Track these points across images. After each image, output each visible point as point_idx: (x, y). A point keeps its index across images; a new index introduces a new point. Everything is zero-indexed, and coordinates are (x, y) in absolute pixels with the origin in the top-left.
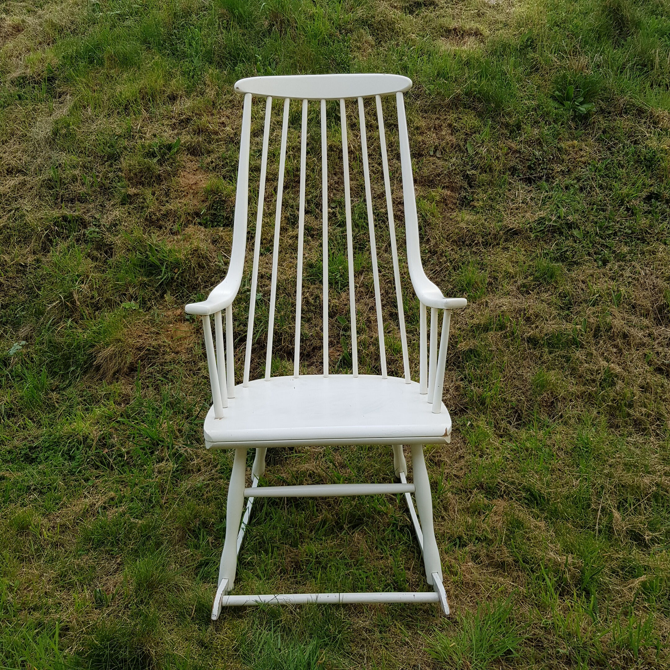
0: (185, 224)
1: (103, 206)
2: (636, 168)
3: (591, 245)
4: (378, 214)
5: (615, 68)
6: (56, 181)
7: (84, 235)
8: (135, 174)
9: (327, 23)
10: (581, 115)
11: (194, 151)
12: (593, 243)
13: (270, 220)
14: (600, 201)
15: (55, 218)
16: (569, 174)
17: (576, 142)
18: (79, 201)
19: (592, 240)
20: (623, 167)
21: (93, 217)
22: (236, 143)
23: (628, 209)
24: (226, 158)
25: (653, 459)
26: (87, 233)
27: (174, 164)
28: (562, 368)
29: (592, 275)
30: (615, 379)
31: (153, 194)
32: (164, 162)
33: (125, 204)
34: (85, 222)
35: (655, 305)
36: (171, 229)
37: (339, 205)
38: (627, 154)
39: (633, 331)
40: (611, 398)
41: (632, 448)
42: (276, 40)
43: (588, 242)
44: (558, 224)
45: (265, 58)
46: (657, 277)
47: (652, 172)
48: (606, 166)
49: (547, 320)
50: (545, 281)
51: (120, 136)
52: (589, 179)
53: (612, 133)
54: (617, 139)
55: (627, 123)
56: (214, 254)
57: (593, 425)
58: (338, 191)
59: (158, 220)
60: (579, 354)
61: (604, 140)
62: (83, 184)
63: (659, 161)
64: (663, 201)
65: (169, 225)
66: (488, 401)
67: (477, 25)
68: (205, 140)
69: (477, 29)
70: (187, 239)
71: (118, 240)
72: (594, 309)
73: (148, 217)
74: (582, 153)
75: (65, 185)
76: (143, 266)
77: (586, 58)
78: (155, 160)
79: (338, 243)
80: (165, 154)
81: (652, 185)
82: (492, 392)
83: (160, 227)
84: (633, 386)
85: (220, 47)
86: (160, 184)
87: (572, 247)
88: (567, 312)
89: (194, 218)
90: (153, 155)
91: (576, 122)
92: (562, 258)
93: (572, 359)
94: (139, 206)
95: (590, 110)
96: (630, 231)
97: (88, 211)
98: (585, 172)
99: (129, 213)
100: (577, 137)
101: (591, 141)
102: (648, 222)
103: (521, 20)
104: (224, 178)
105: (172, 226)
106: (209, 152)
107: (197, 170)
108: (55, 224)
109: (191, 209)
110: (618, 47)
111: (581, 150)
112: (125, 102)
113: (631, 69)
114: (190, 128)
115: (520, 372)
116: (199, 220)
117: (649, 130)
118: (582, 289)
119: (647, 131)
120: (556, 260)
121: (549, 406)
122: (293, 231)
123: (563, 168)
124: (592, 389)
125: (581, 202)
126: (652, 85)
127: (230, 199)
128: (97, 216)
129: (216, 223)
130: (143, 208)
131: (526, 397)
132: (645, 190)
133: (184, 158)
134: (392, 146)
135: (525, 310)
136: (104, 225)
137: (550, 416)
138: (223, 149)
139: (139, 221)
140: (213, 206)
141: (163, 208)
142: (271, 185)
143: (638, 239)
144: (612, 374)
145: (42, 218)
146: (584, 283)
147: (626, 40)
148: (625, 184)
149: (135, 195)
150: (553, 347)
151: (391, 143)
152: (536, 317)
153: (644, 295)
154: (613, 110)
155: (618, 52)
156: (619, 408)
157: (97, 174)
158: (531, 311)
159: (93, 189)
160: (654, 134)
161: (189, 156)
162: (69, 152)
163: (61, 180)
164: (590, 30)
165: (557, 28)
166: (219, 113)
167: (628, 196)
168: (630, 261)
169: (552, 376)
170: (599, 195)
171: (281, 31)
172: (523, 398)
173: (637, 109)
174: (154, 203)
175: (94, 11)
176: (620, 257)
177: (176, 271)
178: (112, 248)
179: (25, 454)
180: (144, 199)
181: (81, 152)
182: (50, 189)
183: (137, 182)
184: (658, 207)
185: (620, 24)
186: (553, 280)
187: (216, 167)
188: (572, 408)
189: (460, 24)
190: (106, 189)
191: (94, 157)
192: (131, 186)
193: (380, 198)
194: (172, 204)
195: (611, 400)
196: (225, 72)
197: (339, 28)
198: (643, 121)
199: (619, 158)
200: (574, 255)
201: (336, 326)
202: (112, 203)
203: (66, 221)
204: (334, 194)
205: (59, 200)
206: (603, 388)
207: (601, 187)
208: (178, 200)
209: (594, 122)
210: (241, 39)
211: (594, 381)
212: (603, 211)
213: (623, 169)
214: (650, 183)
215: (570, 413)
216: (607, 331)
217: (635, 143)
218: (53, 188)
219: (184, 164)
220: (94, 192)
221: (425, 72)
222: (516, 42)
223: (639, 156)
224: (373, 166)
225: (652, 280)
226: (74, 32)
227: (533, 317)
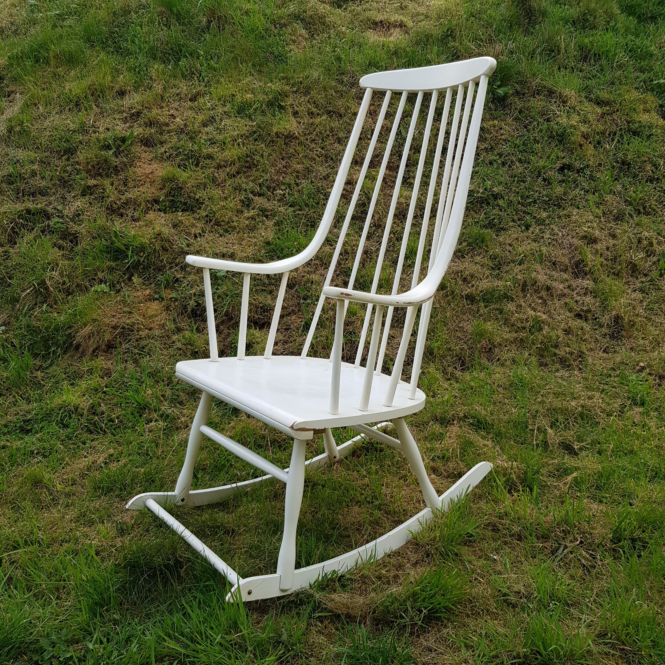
0: (145, 211)
1: (64, 198)
2: (550, 143)
3: (514, 213)
4: (325, 194)
5: (526, 54)
6: (17, 177)
7: (49, 226)
8: (93, 166)
9: (262, 18)
10: (499, 97)
11: (147, 142)
12: (517, 211)
13: (226, 204)
14: (521, 173)
15: (19, 211)
16: (492, 151)
17: (496, 122)
18: (40, 194)
19: (515, 208)
20: (538, 142)
21: (55, 209)
22: (186, 134)
23: (544, 180)
24: (178, 148)
25: (578, 388)
26: (51, 224)
27: (129, 156)
28: (497, 319)
29: (517, 239)
30: (542, 325)
31: (112, 184)
32: (119, 154)
33: (86, 195)
34: (48, 214)
35: (572, 262)
36: (132, 217)
37: (289, 187)
38: (541, 131)
39: (555, 284)
40: (540, 341)
41: (560, 381)
42: (215, 36)
43: (512, 210)
44: (485, 196)
45: (206, 52)
46: (573, 237)
47: (564, 146)
48: (523, 142)
49: (481, 280)
50: (477, 245)
51: (74, 131)
52: (509, 154)
53: (527, 112)
54: (532, 118)
55: (540, 103)
56: (176, 238)
57: (526, 365)
58: (286, 174)
59: (119, 208)
60: (511, 306)
61: (520, 119)
62: (43, 178)
63: (569, 136)
64: (574, 171)
65: (130, 213)
66: (435, 350)
67: (401, 17)
68: (157, 131)
69: (402, 21)
70: (149, 224)
71: (81, 229)
72: (520, 268)
73: (110, 206)
74: (502, 132)
75: (25, 180)
76: (108, 252)
77: (500, 46)
78: (111, 152)
79: (291, 222)
80: (120, 146)
81: (564, 158)
82: (439, 343)
83: (122, 215)
84: (557, 330)
85: (162, 44)
86: (117, 175)
87: (498, 215)
88: (498, 271)
89: (153, 205)
90: (108, 147)
91: (495, 104)
92: (491, 225)
93: (504, 311)
94: (100, 197)
95: (507, 93)
96: (548, 199)
97: (50, 203)
98: (505, 148)
99: (91, 204)
100: (497, 118)
101: (509, 120)
102: (562, 189)
103: (441, 12)
104: (179, 166)
105: (133, 213)
106: (161, 143)
107: (152, 160)
108: (19, 217)
109: (149, 196)
110: (528, 34)
111: (501, 129)
112: (75, 99)
113: (541, 54)
114: (141, 121)
115: (461, 325)
116: (158, 207)
117: (559, 108)
118: (510, 251)
119: (558, 110)
120: (485, 227)
121: (488, 352)
122: (248, 213)
123: (486, 146)
124: (522, 335)
125: (504, 175)
126: (559, 69)
127: (187, 186)
128: (60, 208)
129: (174, 209)
130: (103, 197)
131: (468, 346)
132: (559, 162)
133: (138, 149)
134: (333, 131)
135: (462, 272)
136: (67, 216)
137: (489, 360)
138: (175, 139)
139: (100, 210)
140: (170, 193)
141: (123, 197)
142: (224, 171)
143: (555, 205)
144: (539, 321)
145: (6, 212)
146: (511, 246)
147: (534, 28)
148: (541, 158)
149: (95, 186)
150: (488, 302)
151: (332, 128)
152: (472, 277)
153: (562, 253)
154: (527, 91)
155: (528, 40)
156: (546, 349)
157: (55, 168)
158: (467, 273)
159: (53, 182)
160: (564, 112)
161: (143, 147)
162: (25, 148)
163: (20, 176)
164: (502, 20)
165: (473, 19)
166: (167, 106)
167: (544, 167)
168: (549, 224)
169: (489, 326)
170: (519, 168)
171: (219, 27)
172: (465, 346)
173: (548, 91)
174: (113, 193)
175: (32, 11)
176: (540, 222)
177: (141, 255)
178: (77, 237)
179: (20, 427)
180: (104, 189)
181: (38, 148)
182: (10, 184)
183: (95, 174)
184: (570, 176)
185: (528, 14)
186: (484, 244)
187: (170, 157)
188: (507, 352)
189: (386, 17)
190: (65, 181)
191: (51, 152)
192: (89, 178)
193: (325, 179)
194: (131, 193)
195: (540, 343)
196: (170, 67)
197: (274, 22)
198: (554, 100)
199: (534, 135)
200: (500, 222)
201: (296, 296)
202: (73, 195)
203: (29, 214)
204: (283, 177)
205: (21, 194)
206: (532, 334)
207: (520, 161)
208: (136, 189)
209: (511, 104)
210: (182, 36)
211: (524, 328)
212: (524, 182)
213: (538, 144)
214: (562, 156)
215: (505, 357)
216: (533, 285)
217: (548, 120)
218: (13, 183)
219: (139, 155)
220: (54, 185)
221: (358, 62)
222: (437, 32)
223: (552, 132)
224: (317, 151)
225: (568, 240)
226: (16, 33)
227: (469, 277)
